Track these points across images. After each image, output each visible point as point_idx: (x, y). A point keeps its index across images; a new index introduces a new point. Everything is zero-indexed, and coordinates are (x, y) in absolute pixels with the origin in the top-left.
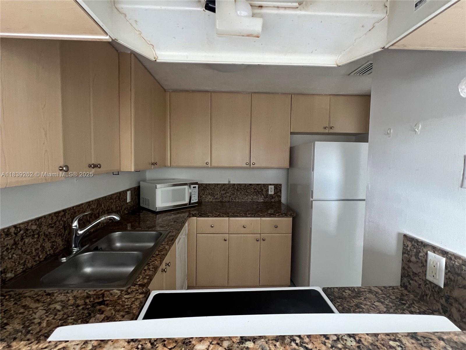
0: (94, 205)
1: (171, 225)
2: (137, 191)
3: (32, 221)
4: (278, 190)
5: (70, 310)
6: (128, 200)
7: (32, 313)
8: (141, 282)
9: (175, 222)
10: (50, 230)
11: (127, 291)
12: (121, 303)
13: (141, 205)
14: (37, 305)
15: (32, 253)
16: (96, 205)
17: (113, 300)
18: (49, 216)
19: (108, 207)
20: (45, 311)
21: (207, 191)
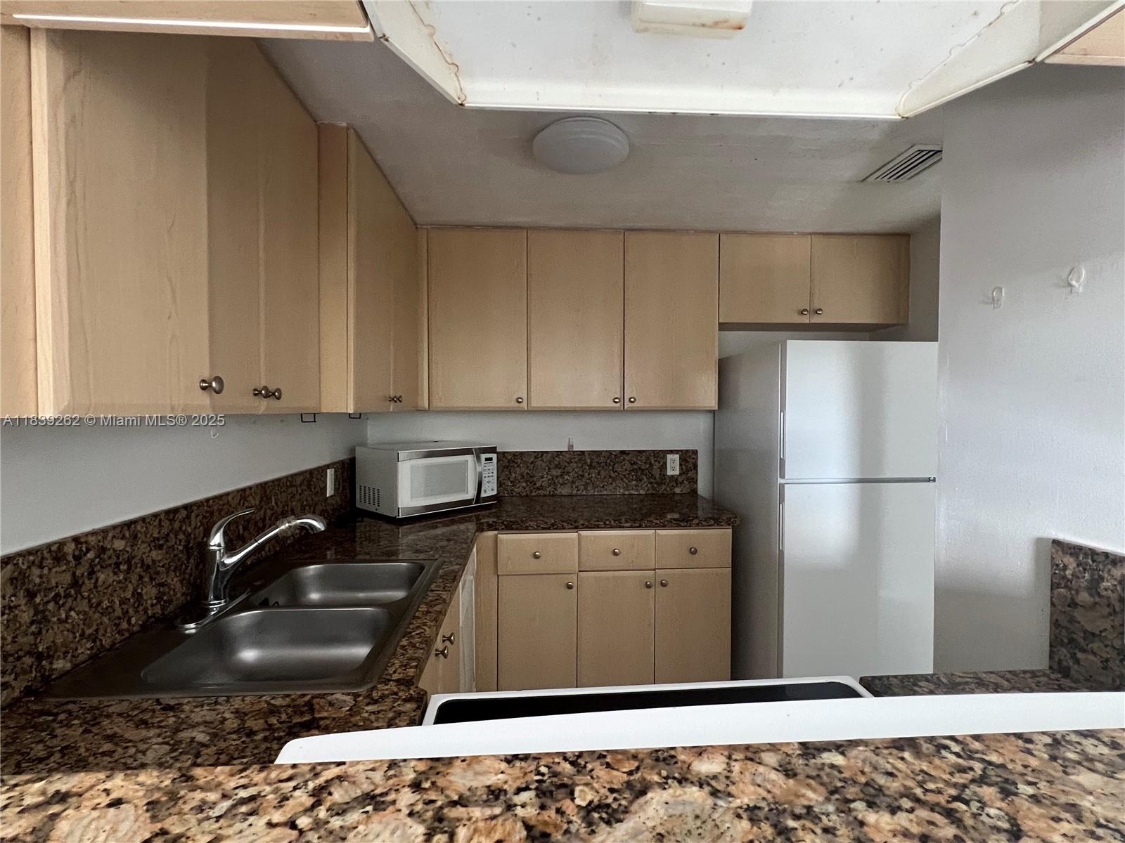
0: (254, 498)
1: (442, 547)
2: (347, 470)
3: (114, 527)
4: (690, 465)
5: (234, 743)
6: (329, 492)
7: (136, 753)
8: (402, 675)
9: (449, 540)
10: (155, 554)
11: (369, 696)
12: (362, 724)
13: (358, 505)
14: (144, 733)
15: (114, 611)
16: (258, 498)
17: (340, 718)
18: (154, 518)
19: (284, 506)
20: (168, 748)
21: (518, 469)
